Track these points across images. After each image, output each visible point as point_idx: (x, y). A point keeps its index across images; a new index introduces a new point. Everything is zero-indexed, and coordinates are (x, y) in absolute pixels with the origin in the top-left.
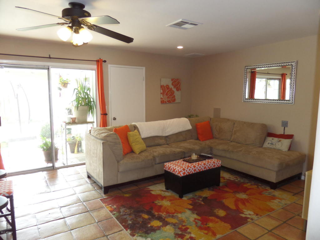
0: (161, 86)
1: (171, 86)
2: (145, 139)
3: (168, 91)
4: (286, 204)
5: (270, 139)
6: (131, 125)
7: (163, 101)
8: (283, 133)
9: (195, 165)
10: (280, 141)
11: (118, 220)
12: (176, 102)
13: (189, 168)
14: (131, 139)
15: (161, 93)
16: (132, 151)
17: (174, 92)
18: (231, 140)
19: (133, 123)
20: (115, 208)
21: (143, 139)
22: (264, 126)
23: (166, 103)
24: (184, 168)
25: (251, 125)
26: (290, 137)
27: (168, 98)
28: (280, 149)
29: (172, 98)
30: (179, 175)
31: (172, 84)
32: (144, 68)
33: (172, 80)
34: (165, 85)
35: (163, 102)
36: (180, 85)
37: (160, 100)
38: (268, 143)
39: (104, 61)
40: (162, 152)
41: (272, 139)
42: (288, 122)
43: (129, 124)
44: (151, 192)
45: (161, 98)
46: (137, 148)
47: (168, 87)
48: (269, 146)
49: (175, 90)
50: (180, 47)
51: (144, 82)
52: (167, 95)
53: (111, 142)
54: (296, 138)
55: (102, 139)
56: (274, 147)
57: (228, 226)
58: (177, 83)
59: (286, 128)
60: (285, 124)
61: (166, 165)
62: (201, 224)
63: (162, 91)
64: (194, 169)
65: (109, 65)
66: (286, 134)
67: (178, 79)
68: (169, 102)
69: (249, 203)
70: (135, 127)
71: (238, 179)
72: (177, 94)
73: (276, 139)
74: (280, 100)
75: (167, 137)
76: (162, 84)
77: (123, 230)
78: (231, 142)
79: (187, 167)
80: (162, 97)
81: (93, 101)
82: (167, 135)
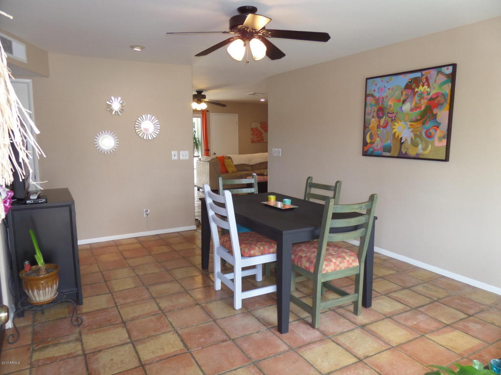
0: (252, 129)
1: (260, 128)
2: (236, 166)
3: (257, 133)
6: (227, 156)
12: (264, 141)
14: (226, 164)
15: (251, 134)
16: (227, 172)
17: (262, 133)
19: (228, 155)
21: (235, 165)
23: (255, 142)
27: (257, 138)
29: (261, 138)
31: (261, 127)
32: (237, 115)
33: (261, 123)
35: (253, 142)
36: (267, 128)
37: (250, 140)
39: (207, 110)
43: (225, 156)
45: (252, 139)
46: (230, 169)
47: (257, 129)
49: (263, 131)
50: (263, 100)
51: (237, 126)
52: (256, 136)
53: (215, 163)
55: (208, 162)
58: (265, 126)
63: (252, 133)
65: (211, 114)
67: (266, 123)
68: (258, 141)
70: (229, 158)
72: (265, 135)
75: (252, 166)
76: (252, 127)
80: (252, 137)
81: (199, 141)
82: (252, 164)
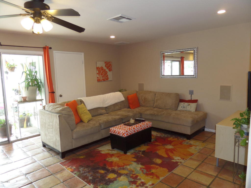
0: (97, 68)
1: (105, 68)
2: (90, 111)
3: (103, 72)
4: (200, 149)
5: (182, 104)
7: (99, 79)
8: (190, 99)
9: (134, 127)
10: (189, 105)
11: (80, 178)
12: (109, 80)
13: (130, 130)
14: (80, 111)
15: (97, 74)
16: (81, 121)
17: (107, 72)
18: (154, 107)
19: (79, 99)
20: (75, 168)
21: (89, 110)
22: (177, 95)
23: (101, 81)
24: (126, 130)
25: (169, 95)
26: (196, 101)
27: (103, 77)
28: (190, 110)
29: (106, 77)
30: (123, 136)
31: (106, 66)
32: (83, 54)
33: (105, 63)
34: (100, 67)
35: (99, 81)
36: (111, 67)
37: (96, 79)
38: (181, 107)
39: (50, 48)
40: (105, 120)
41: (184, 104)
42: (193, 91)
43: (76, 99)
44: (101, 152)
45: (97, 77)
46: (86, 117)
47: (102, 68)
48: (182, 109)
49: (107, 70)
50: (113, 37)
51: (84, 65)
52: (102, 75)
53: (66, 115)
54: (200, 102)
55: (57, 113)
56: (186, 109)
57: (165, 169)
58: (109, 65)
59: (192, 95)
60: (191, 93)
61: (112, 129)
62: (147, 171)
63: (98, 72)
64: (134, 130)
65: (54, 52)
66: (192, 99)
67: (109, 62)
68: (104, 80)
69: (176, 151)
70: (82, 102)
71: (163, 135)
72: (110, 74)
73: (186, 104)
74: (181, 76)
75: (106, 108)
76: (97, 66)
77: (87, 185)
78: (154, 108)
79: (129, 129)
80: (98, 76)
82: (106, 106)
